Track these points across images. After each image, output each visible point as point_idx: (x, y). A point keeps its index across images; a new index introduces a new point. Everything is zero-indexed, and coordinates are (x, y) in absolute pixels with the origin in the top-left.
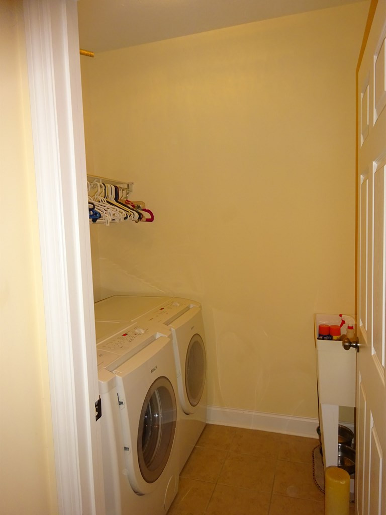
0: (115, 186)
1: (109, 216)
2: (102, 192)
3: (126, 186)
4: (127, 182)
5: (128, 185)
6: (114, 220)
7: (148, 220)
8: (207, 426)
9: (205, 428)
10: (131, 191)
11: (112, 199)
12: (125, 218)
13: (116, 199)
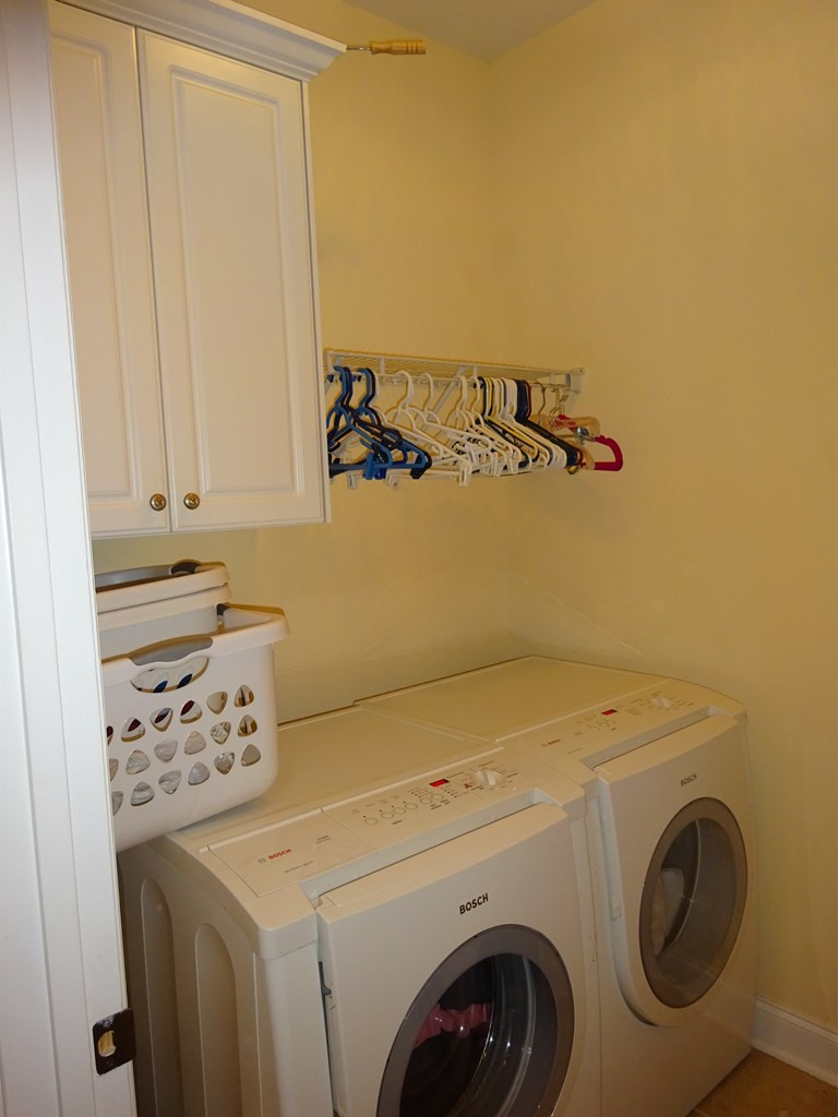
0: (518, 382)
1: (469, 462)
2: (476, 398)
3: (561, 380)
4: (567, 368)
5: (568, 377)
6: (478, 471)
7: (601, 466)
8: (754, 1057)
9: (743, 1062)
10: (577, 392)
11: (506, 415)
12: (523, 464)
13: (522, 416)
